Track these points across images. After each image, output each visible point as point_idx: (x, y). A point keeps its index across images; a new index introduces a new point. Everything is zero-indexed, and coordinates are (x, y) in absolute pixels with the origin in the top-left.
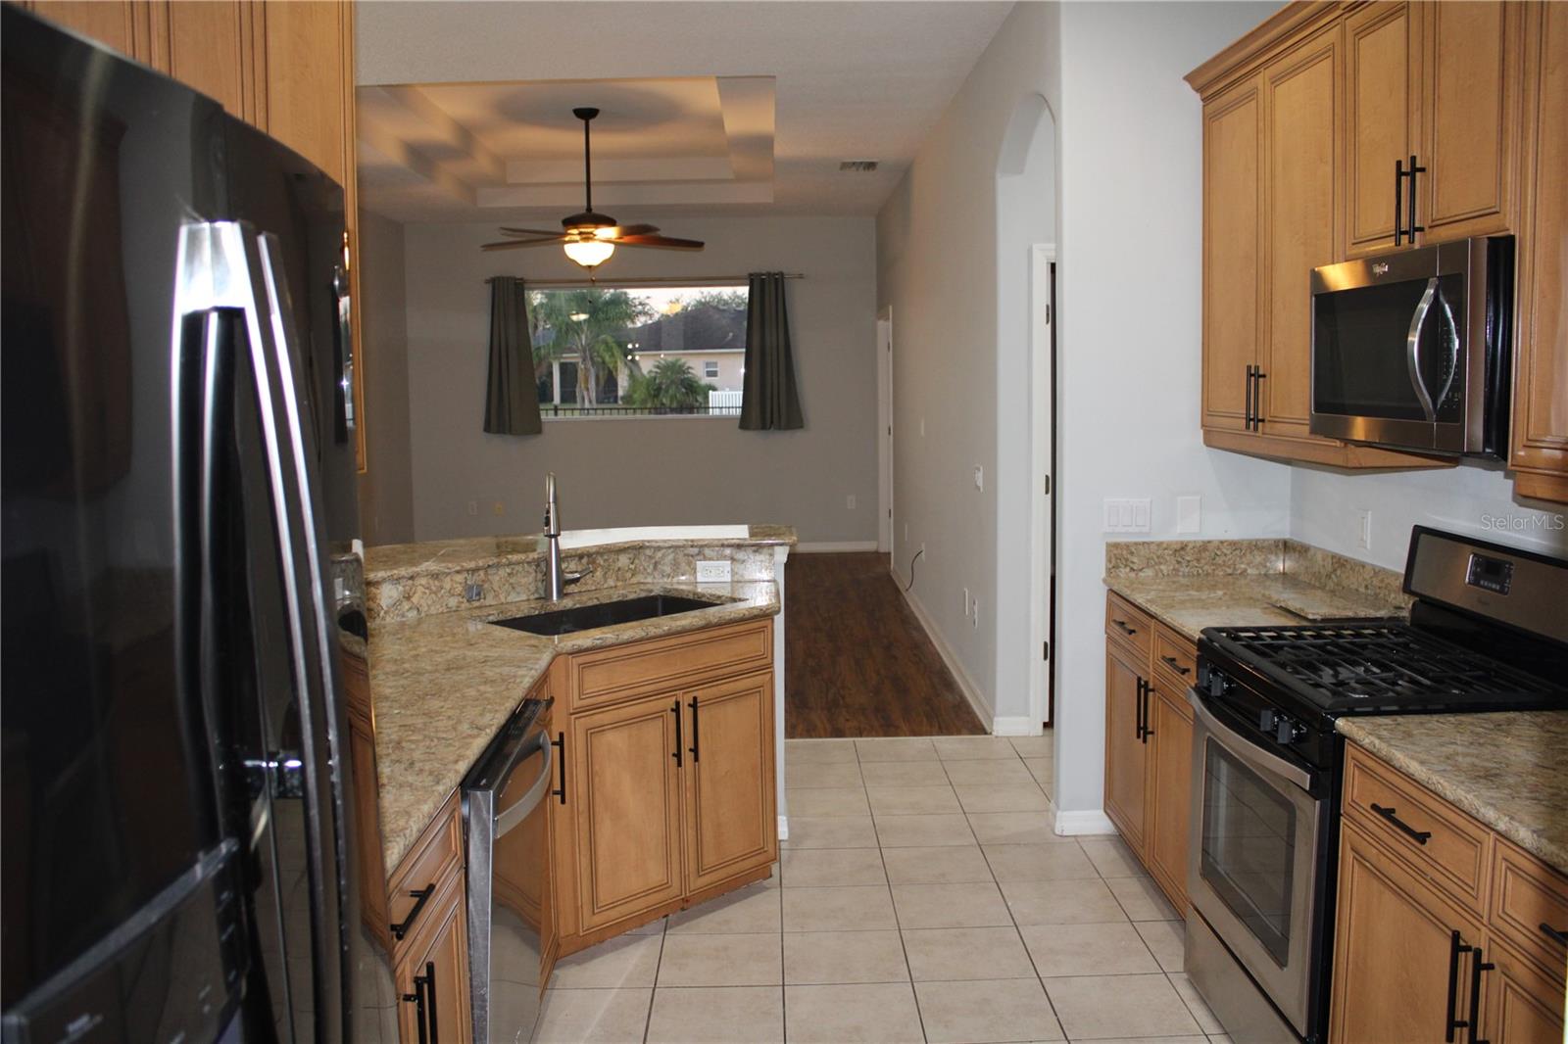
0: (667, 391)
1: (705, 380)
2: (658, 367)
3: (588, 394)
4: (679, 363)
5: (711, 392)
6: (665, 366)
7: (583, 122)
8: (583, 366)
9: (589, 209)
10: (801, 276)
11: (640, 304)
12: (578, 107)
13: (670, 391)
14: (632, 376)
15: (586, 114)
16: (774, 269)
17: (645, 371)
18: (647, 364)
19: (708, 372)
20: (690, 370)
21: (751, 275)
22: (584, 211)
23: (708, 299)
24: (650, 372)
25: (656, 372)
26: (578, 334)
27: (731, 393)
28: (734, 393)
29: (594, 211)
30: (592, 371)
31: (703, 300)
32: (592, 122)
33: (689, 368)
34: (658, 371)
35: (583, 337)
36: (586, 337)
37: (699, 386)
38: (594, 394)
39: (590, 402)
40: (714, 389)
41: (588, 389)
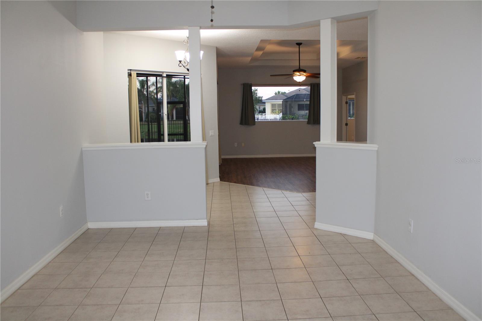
7: (298, 46)
9: (300, 68)
12: (297, 42)
15: (299, 44)
21: (311, 84)
22: (298, 68)
29: (301, 68)
32: (300, 46)
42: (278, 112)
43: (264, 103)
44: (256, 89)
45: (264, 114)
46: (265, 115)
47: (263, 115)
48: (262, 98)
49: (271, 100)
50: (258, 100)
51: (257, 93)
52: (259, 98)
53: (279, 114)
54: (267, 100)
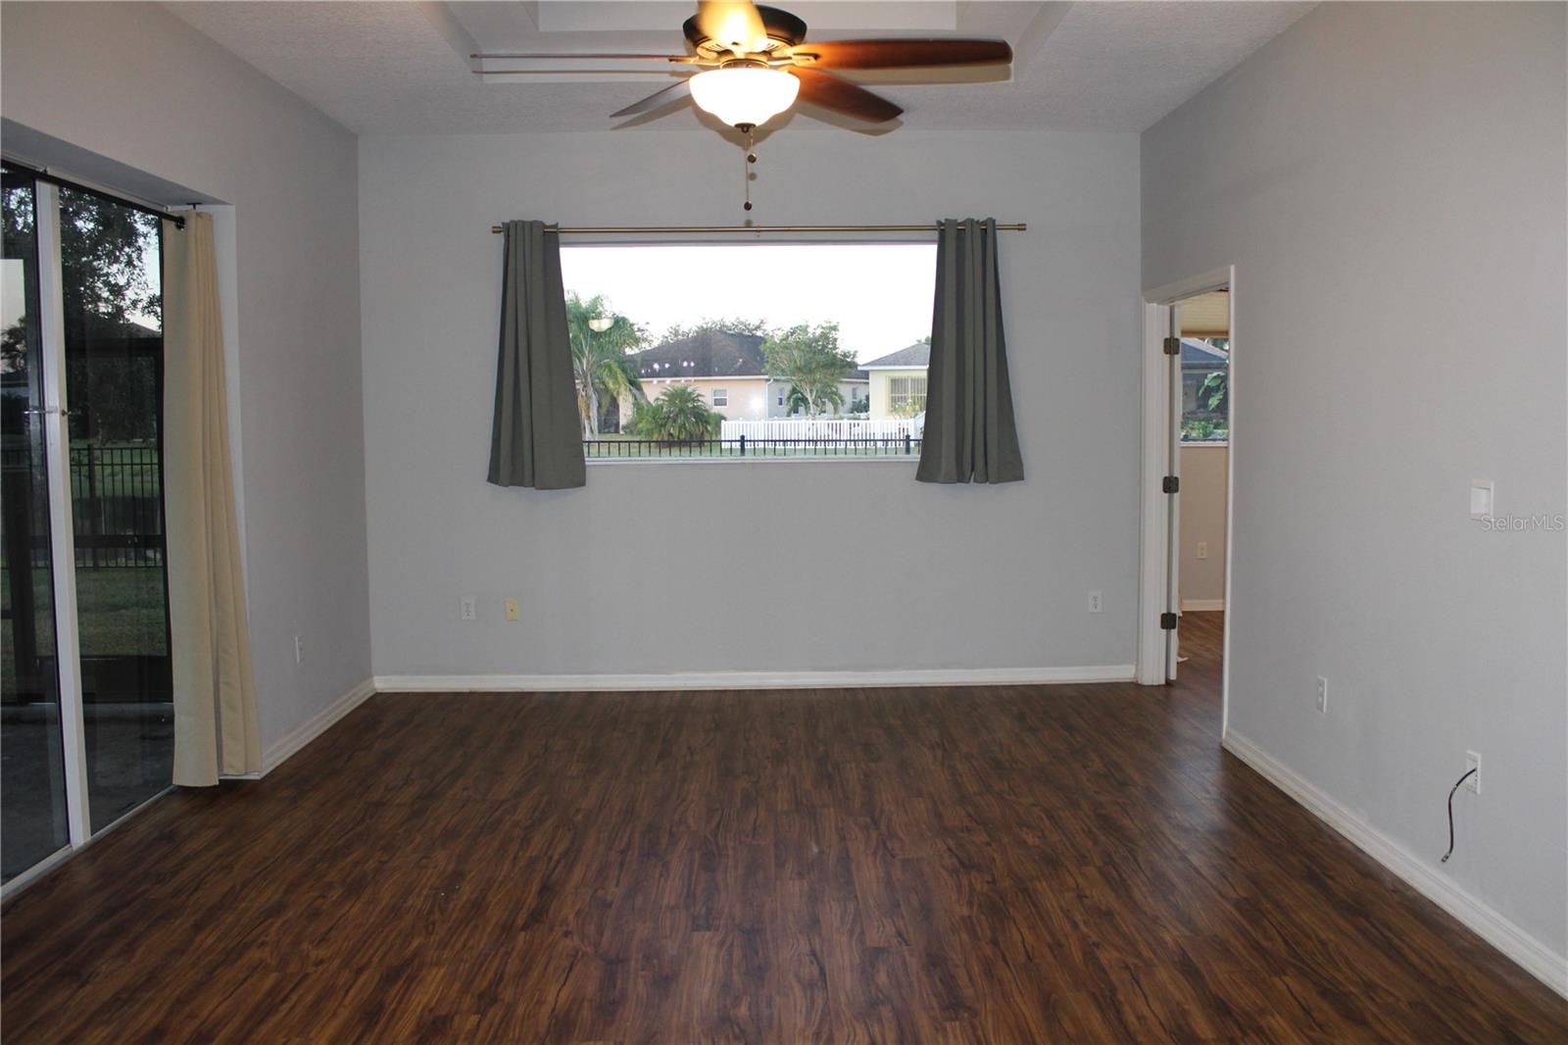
0: (675, 421)
1: (716, 410)
2: (665, 394)
3: (590, 424)
4: (689, 390)
5: (723, 421)
6: (673, 394)
8: (584, 394)
10: (1022, 228)
11: (639, 330)
13: (679, 421)
14: (637, 405)
16: (981, 216)
17: (651, 400)
18: (655, 390)
19: (715, 400)
20: (700, 398)
21: (940, 223)
23: (709, 325)
24: (657, 399)
25: (663, 400)
26: (579, 359)
27: (745, 422)
28: (748, 423)
30: (594, 398)
31: (705, 326)
33: (699, 395)
34: (666, 399)
35: (585, 361)
36: (588, 361)
37: (709, 415)
38: (596, 424)
39: (592, 431)
40: (725, 419)
41: (589, 418)
42: (914, 410)
43: (866, 375)
44: (832, 325)
45: (863, 415)
46: (868, 419)
47: (859, 419)
48: (854, 356)
49: (890, 364)
50: (839, 363)
51: (836, 340)
52: (845, 355)
53: (917, 415)
54: (873, 363)
